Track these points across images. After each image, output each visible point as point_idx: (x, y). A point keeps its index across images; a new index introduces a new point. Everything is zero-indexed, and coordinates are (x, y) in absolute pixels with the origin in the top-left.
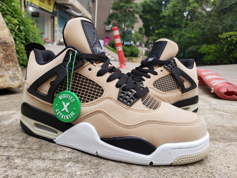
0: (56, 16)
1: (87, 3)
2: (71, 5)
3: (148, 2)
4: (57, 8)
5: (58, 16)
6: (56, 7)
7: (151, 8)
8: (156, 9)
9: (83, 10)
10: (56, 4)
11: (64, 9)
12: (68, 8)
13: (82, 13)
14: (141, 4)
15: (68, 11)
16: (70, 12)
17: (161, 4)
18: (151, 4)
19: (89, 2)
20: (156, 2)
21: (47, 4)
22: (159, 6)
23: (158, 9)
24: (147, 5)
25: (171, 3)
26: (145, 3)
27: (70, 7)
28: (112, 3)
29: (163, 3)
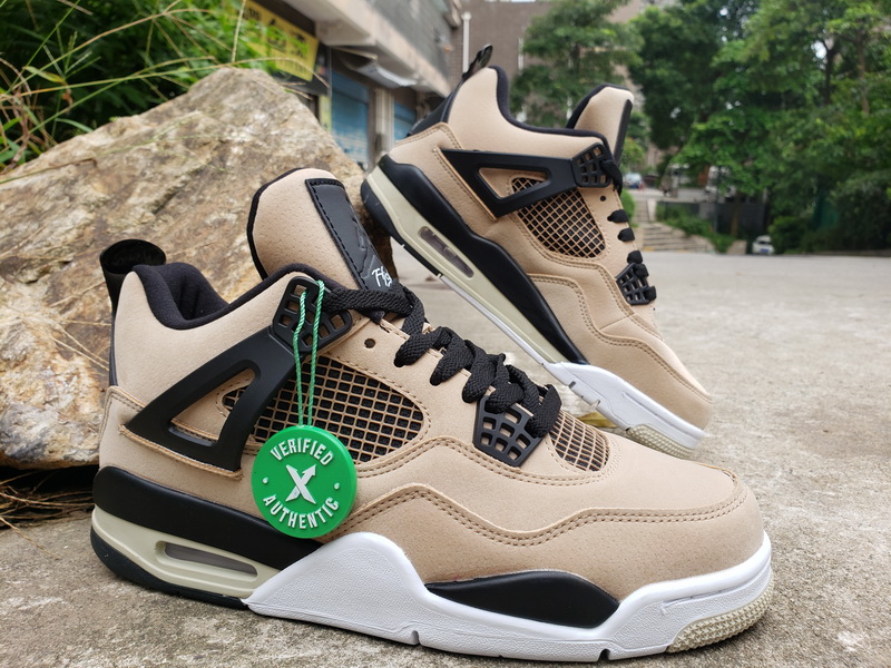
0: (326, 93)
1: (433, 37)
2: (376, 49)
3: (663, 15)
4: (326, 65)
5: (330, 92)
6: (322, 60)
7: (675, 37)
8: (693, 39)
9: (417, 65)
10: (322, 50)
11: (350, 67)
12: (366, 61)
13: (416, 76)
14: (637, 23)
15: (364, 70)
16: (372, 75)
17: (713, 18)
18: (676, 23)
19: (437, 33)
20: (693, 13)
21: (292, 53)
22: (707, 27)
23: (703, 38)
24: (656, 26)
25: (761, 11)
26: (650, 22)
27: (374, 57)
28: (524, 29)
29: (724, 12)
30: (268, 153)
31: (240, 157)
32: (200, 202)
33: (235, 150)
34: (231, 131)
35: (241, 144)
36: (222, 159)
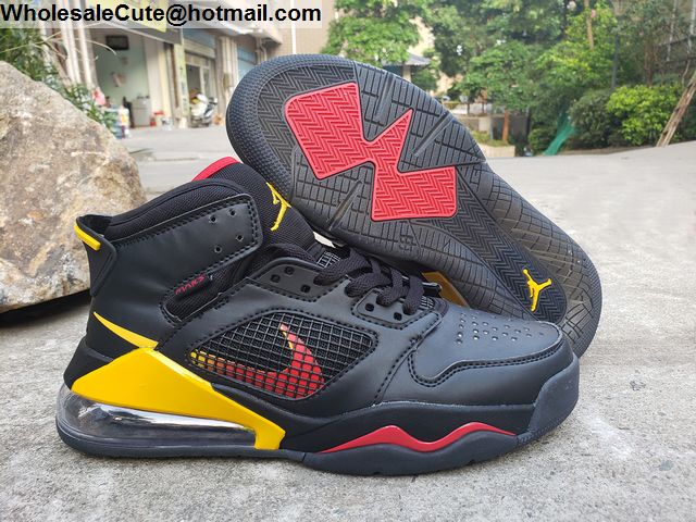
30: (50, 125)
31: (31, 128)
32: (15, 158)
33: (25, 123)
34: (16, 111)
35: (26, 119)
36: (18, 129)
